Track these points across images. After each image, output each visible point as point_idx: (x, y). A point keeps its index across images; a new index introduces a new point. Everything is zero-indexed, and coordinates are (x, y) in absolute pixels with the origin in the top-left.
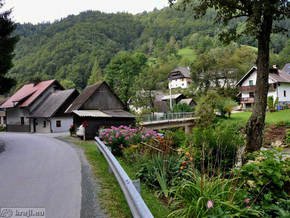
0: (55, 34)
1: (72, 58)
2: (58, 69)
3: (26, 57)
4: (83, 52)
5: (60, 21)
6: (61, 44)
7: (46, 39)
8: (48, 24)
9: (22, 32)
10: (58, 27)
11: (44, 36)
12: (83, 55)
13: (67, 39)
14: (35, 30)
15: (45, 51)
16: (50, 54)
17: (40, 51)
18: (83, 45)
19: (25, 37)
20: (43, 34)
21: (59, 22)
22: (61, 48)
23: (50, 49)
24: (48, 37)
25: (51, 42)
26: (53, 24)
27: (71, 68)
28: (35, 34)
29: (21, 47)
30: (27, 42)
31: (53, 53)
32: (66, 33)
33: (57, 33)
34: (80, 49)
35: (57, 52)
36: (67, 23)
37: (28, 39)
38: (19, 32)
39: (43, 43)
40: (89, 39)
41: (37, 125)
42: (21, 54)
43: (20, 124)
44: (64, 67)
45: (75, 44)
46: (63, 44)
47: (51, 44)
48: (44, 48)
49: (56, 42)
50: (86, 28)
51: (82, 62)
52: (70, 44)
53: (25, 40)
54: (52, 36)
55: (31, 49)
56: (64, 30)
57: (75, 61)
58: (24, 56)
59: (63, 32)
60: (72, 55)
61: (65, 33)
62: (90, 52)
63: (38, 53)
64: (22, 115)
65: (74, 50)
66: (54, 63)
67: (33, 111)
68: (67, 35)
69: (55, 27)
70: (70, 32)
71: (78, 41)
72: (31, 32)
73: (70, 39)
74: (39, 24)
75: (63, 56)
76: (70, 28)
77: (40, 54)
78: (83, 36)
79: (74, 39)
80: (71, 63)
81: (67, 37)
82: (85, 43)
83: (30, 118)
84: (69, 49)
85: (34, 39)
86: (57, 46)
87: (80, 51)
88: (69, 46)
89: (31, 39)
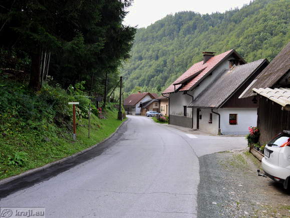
0: (243, 19)
1: (262, 43)
2: (247, 56)
3: (214, 46)
4: (276, 35)
5: (248, 4)
6: (249, 29)
7: (234, 26)
8: (237, 10)
9: (210, 23)
10: (247, 11)
11: (232, 23)
12: (275, 38)
13: (257, 22)
14: (223, 18)
15: (233, 38)
16: (238, 41)
17: (227, 39)
18: (276, 27)
19: (213, 27)
20: (230, 21)
21: (248, 6)
22: (250, 33)
23: (238, 36)
24: (236, 23)
25: (239, 28)
26: (241, 9)
27: (261, 54)
28: (223, 22)
29: (209, 37)
30: (215, 31)
31: (241, 39)
32: (256, 16)
33: (246, 18)
34: (272, 31)
35: (246, 38)
36: (256, 5)
37: (216, 28)
38: (207, 23)
39: (231, 30)
40: (283, 19)
41: (201, 118)
42: (209, 43)
43: (183, 115)
44: (253, 53)
45: (266, 26)
46: (252, 29)
47: (239, 31)
48: (232, 35)
49: (245, 27)
50: (281, 6)
51: (274, 46)
52: (260, 26)
53: (212, 29)
54: (240, 21)
55: (218, 38)
56: (253, 13)
57: (266, 45)
58: (212, 45)
59: (252, 15)
60: (262, 40)
61: (254, 16)
62: (284, 33)
63: (225, 41)
64: (184, 103)
65: (265, 33)
66: (242, 50)
67: (198, 97)
68: (257, 18)
69: (243, 12)
70: (260, 14)
71: (270, 23)
72: (219, 21)
73: (261, 21)
74: (227, 12)
75: (253, 41)
76: (260, 10)
77: (228, 42)
78: (276, 17)
79: (265, 21)
80: (261, 49)
81: (256, 20)
82: (278, 24)
83: (193, 107)
84: (259, 33)
85: (221, 27)
86: (246, 31)
87: (272, 34)
88: (259, 30)
89: (219, 27)
